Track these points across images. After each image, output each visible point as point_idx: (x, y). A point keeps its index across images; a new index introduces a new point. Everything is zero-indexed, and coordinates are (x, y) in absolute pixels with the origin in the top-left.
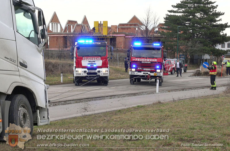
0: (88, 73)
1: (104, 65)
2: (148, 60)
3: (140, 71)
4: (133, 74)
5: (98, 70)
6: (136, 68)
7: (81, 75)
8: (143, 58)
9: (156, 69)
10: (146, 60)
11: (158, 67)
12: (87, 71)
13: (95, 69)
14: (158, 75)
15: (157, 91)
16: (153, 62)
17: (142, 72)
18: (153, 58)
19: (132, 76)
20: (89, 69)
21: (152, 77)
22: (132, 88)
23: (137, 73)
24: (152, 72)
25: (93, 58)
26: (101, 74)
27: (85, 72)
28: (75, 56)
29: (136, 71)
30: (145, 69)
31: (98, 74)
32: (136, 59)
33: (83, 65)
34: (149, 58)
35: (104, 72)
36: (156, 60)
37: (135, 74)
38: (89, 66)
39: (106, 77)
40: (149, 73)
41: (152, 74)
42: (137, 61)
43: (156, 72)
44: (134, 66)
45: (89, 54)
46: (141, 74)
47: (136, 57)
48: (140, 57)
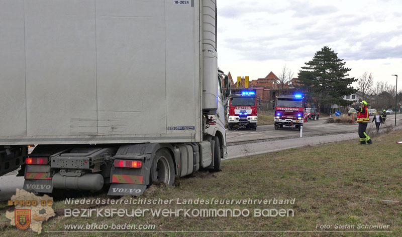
0: (239, 120)
1: (254, 113)
2: (291, 109)
3: (283, 119)
4: (277, 121)
5: (248, 117)
6: (280, 116)
7: (234, 122)
8: (287, 107)
9: (298, 117)
10: (289, 109)
11: (299, 115)
12: (239, 118)
13: (246, 116)
14: (300, 122)
15: (301, 136)
16: (295, 111)
17: (286, 120)
18: (295, 107)
19: (276, 123)
20: (240, 116)
21: (294, 123)
22: (277, 133)
23: (281, 120)
24: (294, 119)
25: (245, 108)
26: (251, 121)
27: (237, 119)
28: (228, 105)
29: (280, 118)
30: (288, 117)
31: (248, 121)
32: (280, 109)
33: (236, 113)
34: (292, 107)
35: (253, 119)
36: (298, 109)
37: (280, 121)
38: (241, 114)
39: (255, 123)
40: (292, 120)
41: (294, 121)
42: (281, 110)
43: (297, 119)
44: (279, 114)
45: (240, 104)
46: (285, 121)
47: (281, 107)
48: (284, 107)
